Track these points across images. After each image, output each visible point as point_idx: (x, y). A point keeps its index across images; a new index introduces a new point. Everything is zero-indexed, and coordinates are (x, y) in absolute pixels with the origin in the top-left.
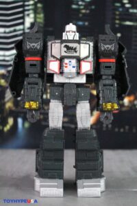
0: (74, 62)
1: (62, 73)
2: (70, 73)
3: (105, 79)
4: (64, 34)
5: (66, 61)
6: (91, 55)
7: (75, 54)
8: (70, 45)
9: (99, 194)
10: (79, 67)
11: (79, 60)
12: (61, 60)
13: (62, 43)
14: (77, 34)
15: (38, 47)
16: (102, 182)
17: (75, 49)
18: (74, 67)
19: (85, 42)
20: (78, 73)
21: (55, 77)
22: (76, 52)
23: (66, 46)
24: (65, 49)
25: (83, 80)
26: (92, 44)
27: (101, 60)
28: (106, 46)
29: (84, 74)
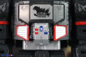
0: (46, 26)
1: (31, 40)
3: (83, 44)
5: (37, 26)
6: (67, 18)
7: (47, 18)
10: (53, 32)
11: (52, 25)
13: (31, 4)
15: (4, 10)
17: (48, 11)
18: (46, 33)
19: (58, 2)
21: (24, 44)
22: (48, 15)
23: (36, 8)
24: (35, 12)
25: (57, 47)
26: (67, 5)
27: (78, 23)
29: (58, 40)
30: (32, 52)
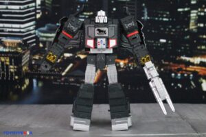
0: (104, 40)
1: (95, 48)
2: (102, 49)
4: (97, 18)
5: (99, 40)
7: (105, 35)
8: (102, 29)
9: (127, 128)
10: (108, 43)
12: (95, 39)
13: (95, 27)
14: (106, 18)
16: (129, 119)
17: (105, 31)
20: (107, 48)
21: (91, 50)
22: (105, 33)
23: (99, 30)
24: (98, 32)
25: (111, 51)
26: (116, 26)
29: (111, 48)
30: (96, 54)
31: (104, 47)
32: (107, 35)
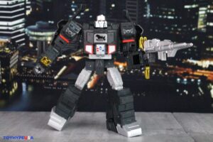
0: (103, 46)
1: (94, 53)
2: (101, 55)
4: (97, 22)
5: (98, 46)
10: (107, 49)
11: (107, 45)
12: (94, 45)
13: (94, 33)
14: (106, 22)
17: (104, 37)
18: (103, 51)
20: (107, 54)
21: (90, 55)
25: (109, 57)
28: (127, 31)
29: (110, 54)
31: (103, 53)
32: (106, 41)
